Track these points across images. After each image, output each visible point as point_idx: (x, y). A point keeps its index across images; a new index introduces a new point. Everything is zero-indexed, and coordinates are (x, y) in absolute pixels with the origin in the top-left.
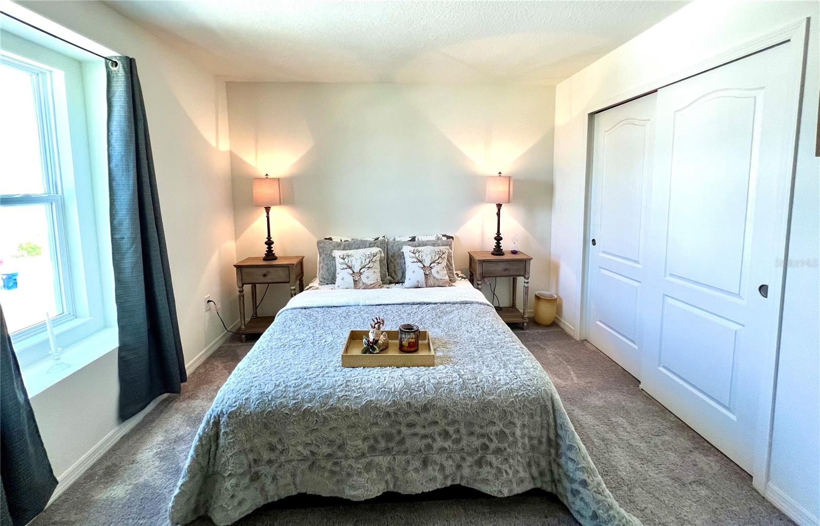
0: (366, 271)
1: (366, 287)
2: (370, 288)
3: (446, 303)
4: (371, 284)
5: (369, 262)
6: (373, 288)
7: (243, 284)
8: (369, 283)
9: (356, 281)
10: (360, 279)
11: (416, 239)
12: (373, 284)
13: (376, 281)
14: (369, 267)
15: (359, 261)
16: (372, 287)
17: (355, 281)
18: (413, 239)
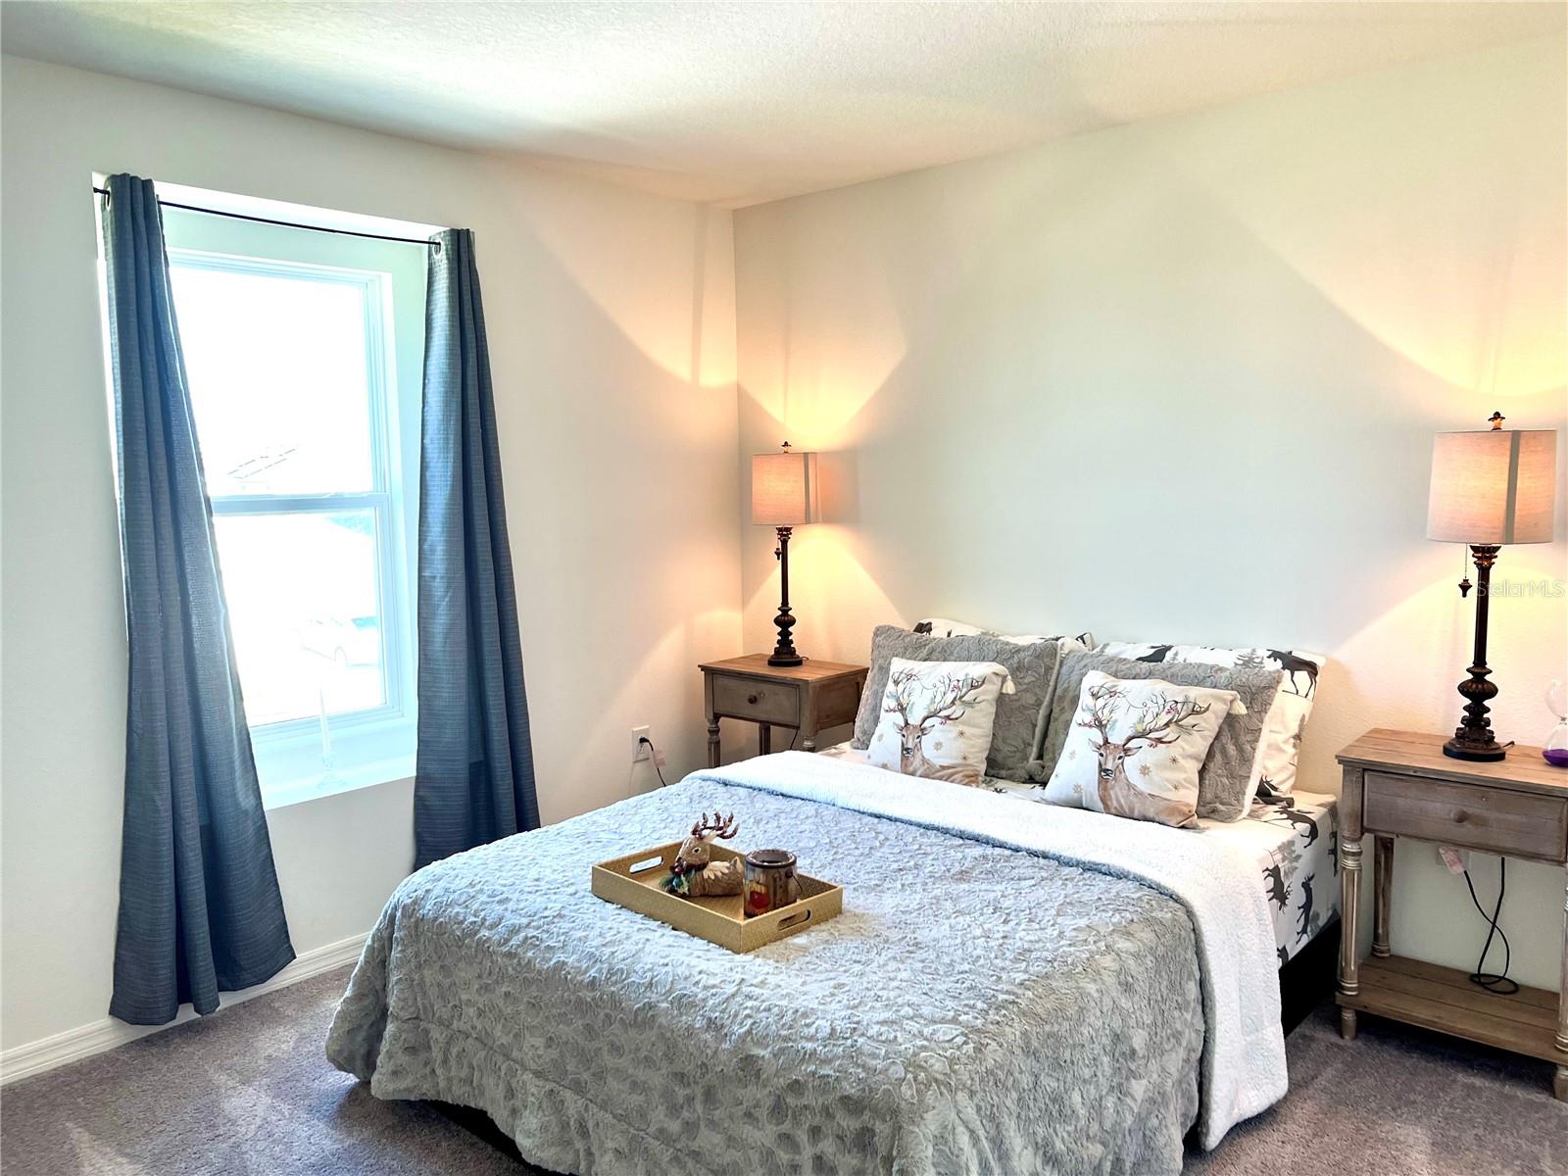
0: (937, 725)
1: (931, 773)
2: (940, 778)
3: (1045, 857)
4: (943, 768)
5: (953, 703)
6: (948, 778)
7: (717, 717)
8: (938, 762)
9: (907, 749)
10: (918, 746)
11: (1169, 655)
12: (949, 767)
13: (961, 761)
14: (948, 718)
15: (929, 694)
16: (945, 774)
17: (905, 750)
18: (1159, 655)
